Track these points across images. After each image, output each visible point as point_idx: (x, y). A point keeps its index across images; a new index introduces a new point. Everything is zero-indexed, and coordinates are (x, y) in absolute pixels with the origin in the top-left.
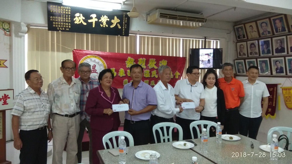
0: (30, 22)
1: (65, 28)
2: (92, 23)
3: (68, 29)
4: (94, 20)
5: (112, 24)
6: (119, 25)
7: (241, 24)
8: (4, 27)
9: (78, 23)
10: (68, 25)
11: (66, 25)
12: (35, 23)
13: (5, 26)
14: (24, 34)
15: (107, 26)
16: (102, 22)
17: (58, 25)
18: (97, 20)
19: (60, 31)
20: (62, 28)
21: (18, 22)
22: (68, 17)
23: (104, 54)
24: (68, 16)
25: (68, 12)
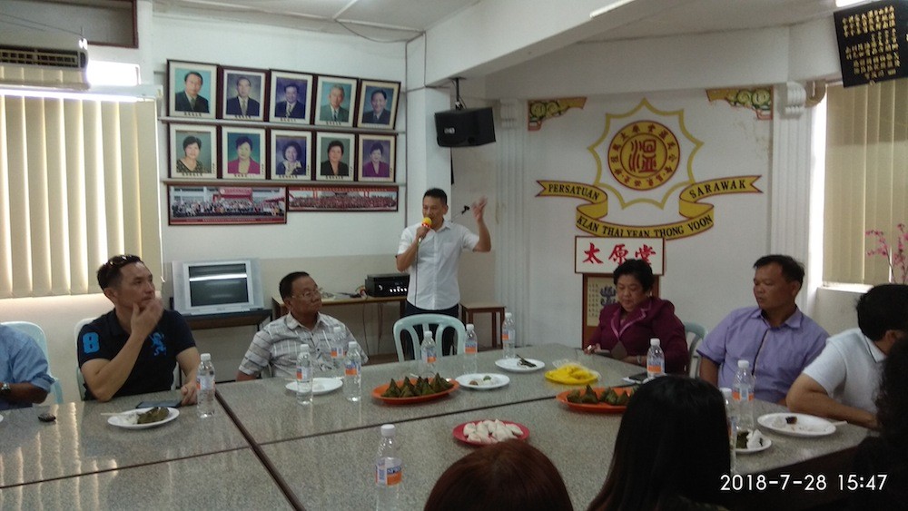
1: (886, 70)
3: (893, 72)
8: (756, 102)
10: (893, 60)
11: (887, 62)
13: (760, 98)
17: (866, 66)
19: (871, 83)
20: (877, 72)
22: (890, 37)
24: (890, 34)
25: (888, 22)
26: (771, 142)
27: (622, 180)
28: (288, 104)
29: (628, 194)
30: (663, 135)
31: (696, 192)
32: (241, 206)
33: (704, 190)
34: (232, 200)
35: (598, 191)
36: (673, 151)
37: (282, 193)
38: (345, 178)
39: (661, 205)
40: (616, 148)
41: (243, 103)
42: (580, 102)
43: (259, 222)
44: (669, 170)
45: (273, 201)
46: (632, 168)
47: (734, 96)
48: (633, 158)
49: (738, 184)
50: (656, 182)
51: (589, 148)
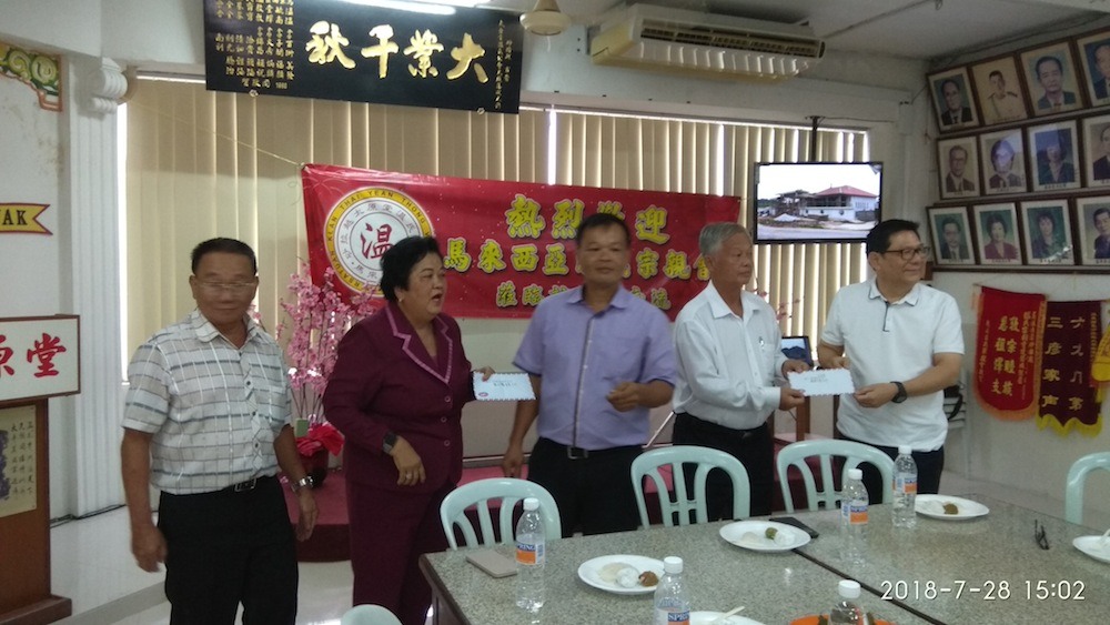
0: (138, 55)
1: (274, 80)
2: (377, 59)
3: (283, 86)
4: (383, 49)
5: (454, 64)
6: (479, 69)
7: (955, 68)
8: (36, 76)
9: (321, 63)
10: (285, 70)
11: (276, 70)
12: (157, 60)
13: (42, 71)
14: (114, 103)
15: (435, 73)
16: (415, 57)
17: (245, 67)
18: (394, 48)
19: (253, 94)
20: (261, 80)
21: (91, 57)
22: (284, 39)
23: (421, 183)
24: (285, 34)
25: (284, 17)
47: (3, 57)
49: (14, 217)
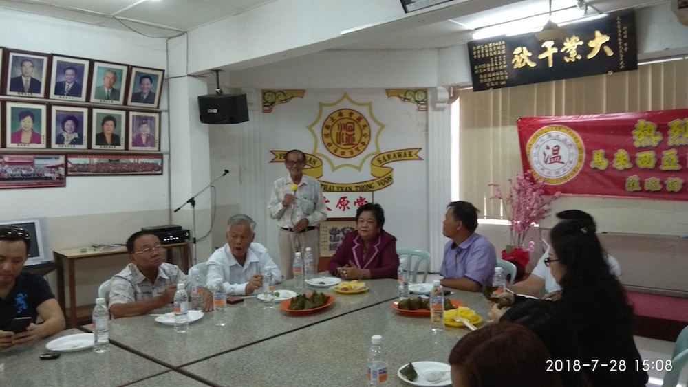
1: (500, 81)
2: (547, 58)
3: (503, 83)
4: (549, 52)
5: (591, 49)
6: (607, 49)
8: (417, 99)
9: (519, 67)
10: (504, 75)
11: (500, 76)
13: (419, 96)
15: (579, 57)
16: (567, 52)
17: (487, 78)
18: (555, 50)
19: (491, 89)
20: (494, 82)
21: (434, 87)
23: (577, 120)
24: (502, 58)
25: (501, 50)
26: (427, 125)
27: (332, 150)
28: (67, 84)
29: (337, 161)
30: (359, 119)
31: (382, 159)
32: (24, 172)
33: (387, 158)
34: (15, 167)
35: (316, 159)
36: (366, 131)
37: (61, 160)
38: (117, 148)
39: (359, 169)
40: (328, 127)
41: (26, 82)
42: (301, 93)
43: (40, 186)
44: (363, 144)
45: (53, 167)
46: (339, 143)
47: (404, 94)
48: (339, 135)
49: (407, 154)
50: (355, 152)
51: (308, 127)
